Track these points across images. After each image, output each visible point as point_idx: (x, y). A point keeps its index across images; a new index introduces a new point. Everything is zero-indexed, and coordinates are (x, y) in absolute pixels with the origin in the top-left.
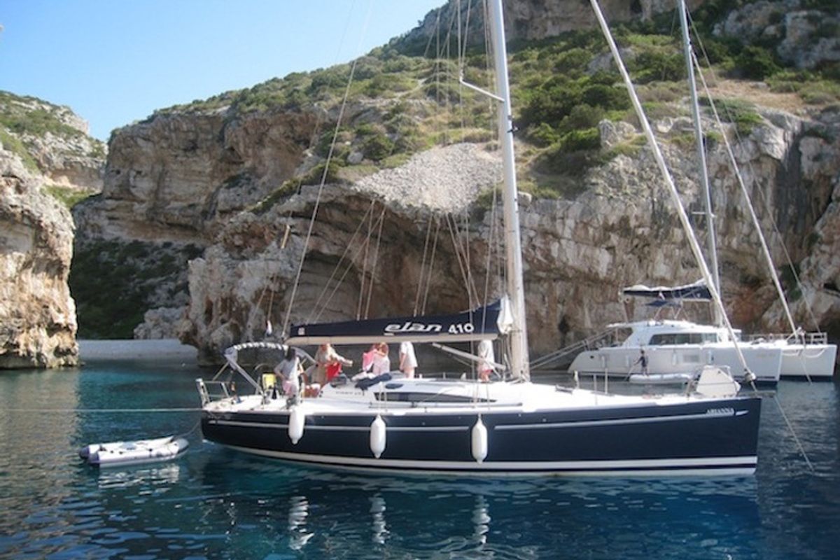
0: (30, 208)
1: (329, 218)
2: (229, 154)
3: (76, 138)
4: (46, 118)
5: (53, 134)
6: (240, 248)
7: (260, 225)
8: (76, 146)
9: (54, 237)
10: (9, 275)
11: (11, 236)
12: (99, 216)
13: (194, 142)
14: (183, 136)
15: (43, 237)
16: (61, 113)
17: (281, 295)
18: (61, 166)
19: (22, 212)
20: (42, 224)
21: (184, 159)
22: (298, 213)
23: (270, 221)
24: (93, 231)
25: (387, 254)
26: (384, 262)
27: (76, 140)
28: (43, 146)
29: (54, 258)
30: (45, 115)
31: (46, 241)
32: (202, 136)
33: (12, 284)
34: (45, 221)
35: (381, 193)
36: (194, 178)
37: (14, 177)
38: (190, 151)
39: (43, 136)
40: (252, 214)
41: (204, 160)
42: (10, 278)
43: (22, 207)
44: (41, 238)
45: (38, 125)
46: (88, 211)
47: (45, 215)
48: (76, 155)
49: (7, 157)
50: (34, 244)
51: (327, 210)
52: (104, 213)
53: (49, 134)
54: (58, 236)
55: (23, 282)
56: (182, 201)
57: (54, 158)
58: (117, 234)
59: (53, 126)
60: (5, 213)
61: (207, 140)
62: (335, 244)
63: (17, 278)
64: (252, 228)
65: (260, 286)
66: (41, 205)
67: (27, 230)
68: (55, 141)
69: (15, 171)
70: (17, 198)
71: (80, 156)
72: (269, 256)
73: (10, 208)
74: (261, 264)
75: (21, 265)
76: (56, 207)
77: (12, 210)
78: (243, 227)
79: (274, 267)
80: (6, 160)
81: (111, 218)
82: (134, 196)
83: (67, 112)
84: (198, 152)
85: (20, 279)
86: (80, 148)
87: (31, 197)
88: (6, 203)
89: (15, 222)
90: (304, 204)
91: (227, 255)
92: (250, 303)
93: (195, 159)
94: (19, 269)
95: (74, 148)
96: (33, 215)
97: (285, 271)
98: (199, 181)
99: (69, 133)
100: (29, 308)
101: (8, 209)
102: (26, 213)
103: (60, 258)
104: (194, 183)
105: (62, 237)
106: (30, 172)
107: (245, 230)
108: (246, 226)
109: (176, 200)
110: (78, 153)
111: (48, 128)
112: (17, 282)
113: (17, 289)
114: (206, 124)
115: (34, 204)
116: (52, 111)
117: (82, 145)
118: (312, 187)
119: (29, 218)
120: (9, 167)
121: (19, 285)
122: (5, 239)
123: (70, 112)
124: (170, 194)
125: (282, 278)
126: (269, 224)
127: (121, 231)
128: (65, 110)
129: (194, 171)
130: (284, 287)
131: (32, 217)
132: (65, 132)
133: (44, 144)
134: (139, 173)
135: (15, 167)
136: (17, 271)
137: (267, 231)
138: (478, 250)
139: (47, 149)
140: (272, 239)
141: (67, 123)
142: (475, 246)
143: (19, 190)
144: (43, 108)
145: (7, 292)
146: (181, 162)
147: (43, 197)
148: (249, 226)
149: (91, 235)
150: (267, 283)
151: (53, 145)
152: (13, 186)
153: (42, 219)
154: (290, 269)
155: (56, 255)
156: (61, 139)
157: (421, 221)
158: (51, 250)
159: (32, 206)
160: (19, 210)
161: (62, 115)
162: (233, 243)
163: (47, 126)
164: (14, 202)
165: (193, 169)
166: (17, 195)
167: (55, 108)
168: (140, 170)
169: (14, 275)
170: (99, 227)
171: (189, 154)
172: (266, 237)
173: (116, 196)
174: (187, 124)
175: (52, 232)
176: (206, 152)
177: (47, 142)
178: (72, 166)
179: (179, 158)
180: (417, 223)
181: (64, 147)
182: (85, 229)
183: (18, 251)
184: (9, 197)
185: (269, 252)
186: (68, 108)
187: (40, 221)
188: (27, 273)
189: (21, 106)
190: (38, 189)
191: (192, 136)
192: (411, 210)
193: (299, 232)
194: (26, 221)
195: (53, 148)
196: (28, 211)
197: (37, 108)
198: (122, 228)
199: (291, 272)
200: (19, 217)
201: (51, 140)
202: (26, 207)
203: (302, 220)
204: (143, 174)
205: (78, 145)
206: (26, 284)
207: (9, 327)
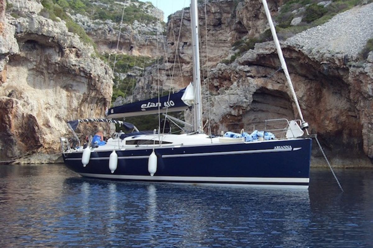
0: (84, 66)
1: (273, 64)
2: (239, 26)
3: (153, 23)
4: (135, 11)
5: (138, 21)
6: (217, 88)
7: (229, 71)
8: (154, 29)
9: (100, 84)
10: (74, 107)
11: (75, 84)
12: (161, 74)
13: (219, 19)
14: (212, 16)
15: (93, 84)
16: (146, 7)
17: (239, 118)
18: (143, 42)
19: (79, 68)
20: (92, 76)
21: (214, 32)
22: (253, 62)
23: (234, 69)
24: (157, 84)
25: (311, 88)
26: (308, 93)
27: (153, 25)
28: (132, 30)
29: (101, 97)
30: (134, 9)
31: (95, 85)
32: (225, 15)
33: (76, 112)
34: (93, 74)
35: (301, 44)
36: (221, 45)
37: (74, 47)
38: (218, 26)
39: (132, 23)
40: (224, 64)
41: (226, 32)
42: (75, 109)
43: (79, 65)
44: (92, 84)
45: (129, 16)
46: (154, 71)
47: (93, 70)
48: (154, 35)
49: (70, 36)
50: (88, 88)
51: (271, 60)
52: (163, 72)
53: (136, 22)
54: (102, 83)
55: (82, 111)
56: (213, 61)
57: (139, 37)
58: (172, 85)
59: (139, 16)
60: (69, 69)
61: (228, 18)
62: (279, 83)
63: (79, 109)
64: (224, 74)
65: (225, 111)
66: (91, 64)
67: (84, 80)
68: (140, 26)
69: (75, 44)
70: (76, 61)
71: (156, 35)
72: (232, 91)
73: (72, 66)
74: (226, 97)
75: (80, 101)
76: (102, 65)
77: (73, 68)
78: (219, 73)
79: (234, 99)
80: (69, 38)
81: (168, 75)
82: (183, 59)
83: (150, 6)
84: (223, 26)
85: (80, 109)
86: (156, 29)
87: (85, 59)
88: (70, 63)
89: (76, 75)
90: (255, 56)
91: (208, 92)
92: (219, 123)
93: (221, 31)
94: (80, 103)
95: (152, 30)
96: (86, 70)
97: (242, 102)
98: (224, 47)
99: (148, 20)
100: (85, 128)
101: (71, 67)
102: (82, 69)
103: (104, 96)
104: (221, 48)
105: (105, 84)
106: (85, 45)
107: (220, 76)
108: (220, 72)
109: (209, 60)
110: (155, 33)
111: (136, 17)
112: (79, 112)
113: (79, 115)
114: (227, 7)
115: (86, 63)
116: (139, 6)
117: (157, 27)
118: (261, 44)
119: (84, 72)
120: (71, 42)
121: (80, 113)
122: (72, 85)
123: (151, 6)
124: (206, 57)
125: (240, 107)
126: (233, 71)
127: (175, 83)
128: (149, 4)
129: (221, 40)
130: (241, 112)
131: (85, 71)
132: (146, 19)
133: (133, 28)
134: (185, 43)
135: (74, 42)
136: (79, 105)
137: (232, 75)
138: (364, 81)
139: (135, 32)
140: (235, 80)
141: (150, 14)
142: (361, 77)
143: (77, 55)
144: (134, 5)
145: (73, 117)
146: (212, 34)
147: (92, 59)
148: (222, 73)
149: (156, 88)
150: (229, 110)
151: (139, 29)
152: (74, 53)
153: (91, 72)
154: (245, 100)
155: (102, 94)
156: (144, 25)
157: (325, 62)
158: (98, 91)
159: (85, 65)
160: (77, 67)
161: (146, 8)
162: (213, 85)
163: (135, 17)
164: (74, 63)
165: (220, 38)
166: (77, 59)
167: (142, 4)
168: (186, 42)
169: (77, 107)
170: (160, 81)
171: (217, 29)
172: (232, 79)
173: (171, 60)
174: (214, 7)
175: (98, 81)
176: (227, 26)
177: (134, 27)
178: (150, 42)
179: (211, 32)
180: (323, 64)
181: (145, 29)
182: (152, 83)
183: (79, 92)
184: (72, 60)
185: (232, 89)
186: (151, 3)
187: (91, 74)
188: (85, 106)
189: (120, 4)
190: (89, 55)
191: (218, 16)
192: (318, 55)
193: (253, 75)
194: (82, 74)
195: (139, 31)
196: (83, 68)
197: (131, 6)
198: (175, 82)
199: (245, 102)
200: (77, 72)
201: (137, 25)
202: (81, 65)
203: (256, 67)
204: (188, 44)
205: (154, 27)
206: (85, 112)
207: (72, 138)
